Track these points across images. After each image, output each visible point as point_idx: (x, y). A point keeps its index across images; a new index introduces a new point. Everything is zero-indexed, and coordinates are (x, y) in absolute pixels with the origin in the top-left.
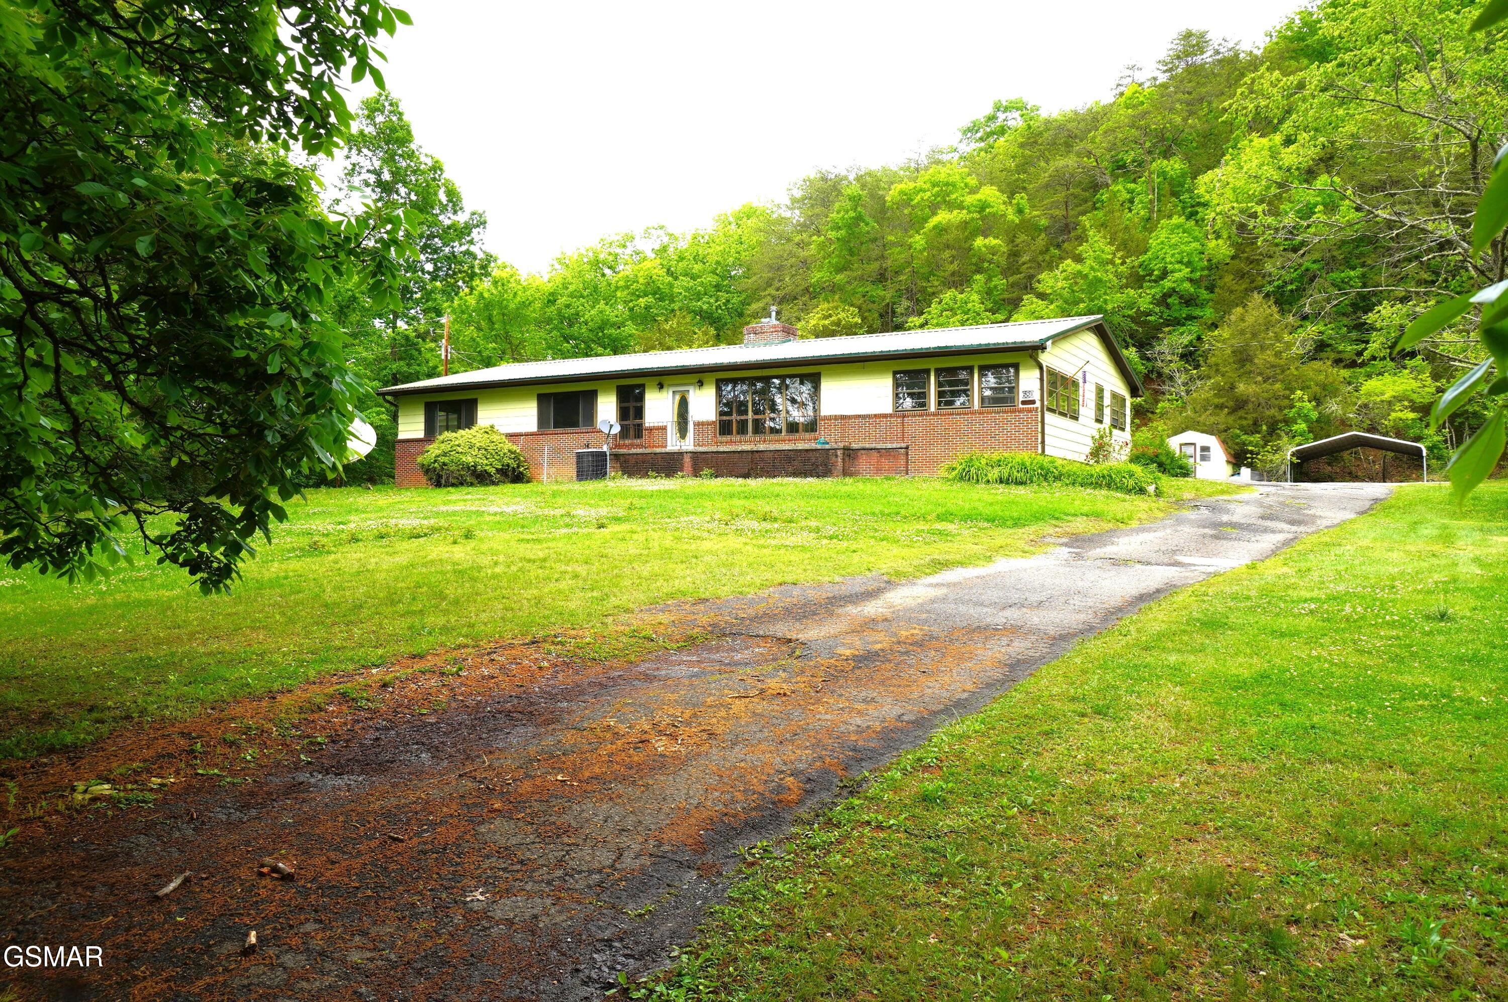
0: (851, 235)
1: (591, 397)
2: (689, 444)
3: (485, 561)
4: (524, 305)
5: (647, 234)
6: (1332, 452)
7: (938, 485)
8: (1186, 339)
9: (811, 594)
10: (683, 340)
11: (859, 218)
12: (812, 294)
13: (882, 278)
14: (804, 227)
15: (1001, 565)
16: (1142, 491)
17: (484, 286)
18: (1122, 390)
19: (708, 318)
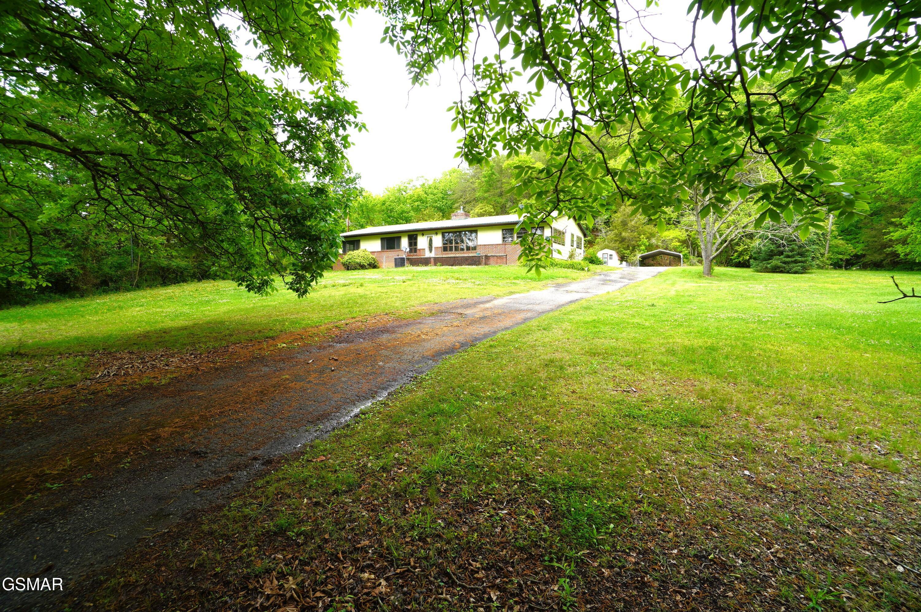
0: (490, 179)
1: (399, 238)
2: (433, 255)
3: (368, 293)
4: (374, 205)
5: (417, 179)
6: (653, 256)
7: (517, 268)
8: (606, 217)
9: (470, 301)
10: (431, 217)
11: (493, 174)
12: (476, 200)
13: (501, 195)
14: (474, 176)
15: (532, 292)
16: (583, 269)
17: (360, 199)
18: (581, 235)
19: (440, 209)
